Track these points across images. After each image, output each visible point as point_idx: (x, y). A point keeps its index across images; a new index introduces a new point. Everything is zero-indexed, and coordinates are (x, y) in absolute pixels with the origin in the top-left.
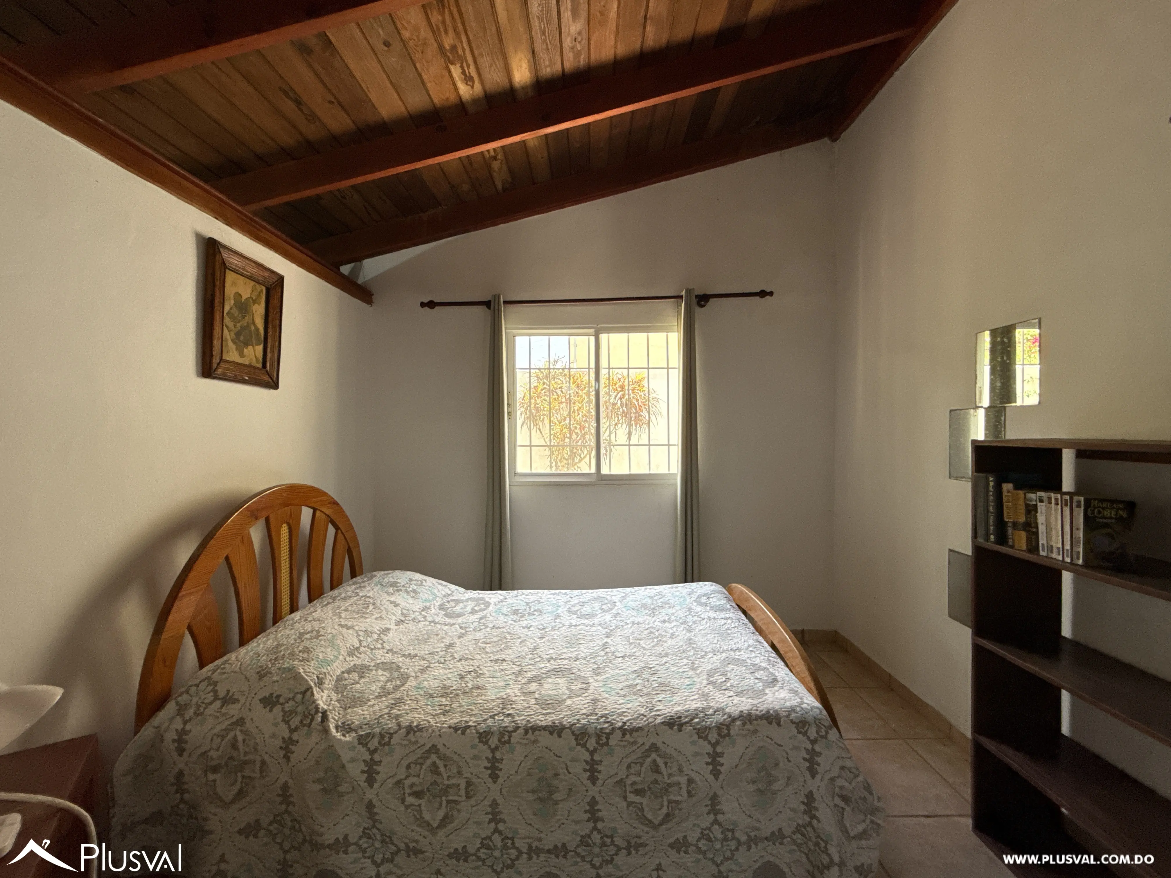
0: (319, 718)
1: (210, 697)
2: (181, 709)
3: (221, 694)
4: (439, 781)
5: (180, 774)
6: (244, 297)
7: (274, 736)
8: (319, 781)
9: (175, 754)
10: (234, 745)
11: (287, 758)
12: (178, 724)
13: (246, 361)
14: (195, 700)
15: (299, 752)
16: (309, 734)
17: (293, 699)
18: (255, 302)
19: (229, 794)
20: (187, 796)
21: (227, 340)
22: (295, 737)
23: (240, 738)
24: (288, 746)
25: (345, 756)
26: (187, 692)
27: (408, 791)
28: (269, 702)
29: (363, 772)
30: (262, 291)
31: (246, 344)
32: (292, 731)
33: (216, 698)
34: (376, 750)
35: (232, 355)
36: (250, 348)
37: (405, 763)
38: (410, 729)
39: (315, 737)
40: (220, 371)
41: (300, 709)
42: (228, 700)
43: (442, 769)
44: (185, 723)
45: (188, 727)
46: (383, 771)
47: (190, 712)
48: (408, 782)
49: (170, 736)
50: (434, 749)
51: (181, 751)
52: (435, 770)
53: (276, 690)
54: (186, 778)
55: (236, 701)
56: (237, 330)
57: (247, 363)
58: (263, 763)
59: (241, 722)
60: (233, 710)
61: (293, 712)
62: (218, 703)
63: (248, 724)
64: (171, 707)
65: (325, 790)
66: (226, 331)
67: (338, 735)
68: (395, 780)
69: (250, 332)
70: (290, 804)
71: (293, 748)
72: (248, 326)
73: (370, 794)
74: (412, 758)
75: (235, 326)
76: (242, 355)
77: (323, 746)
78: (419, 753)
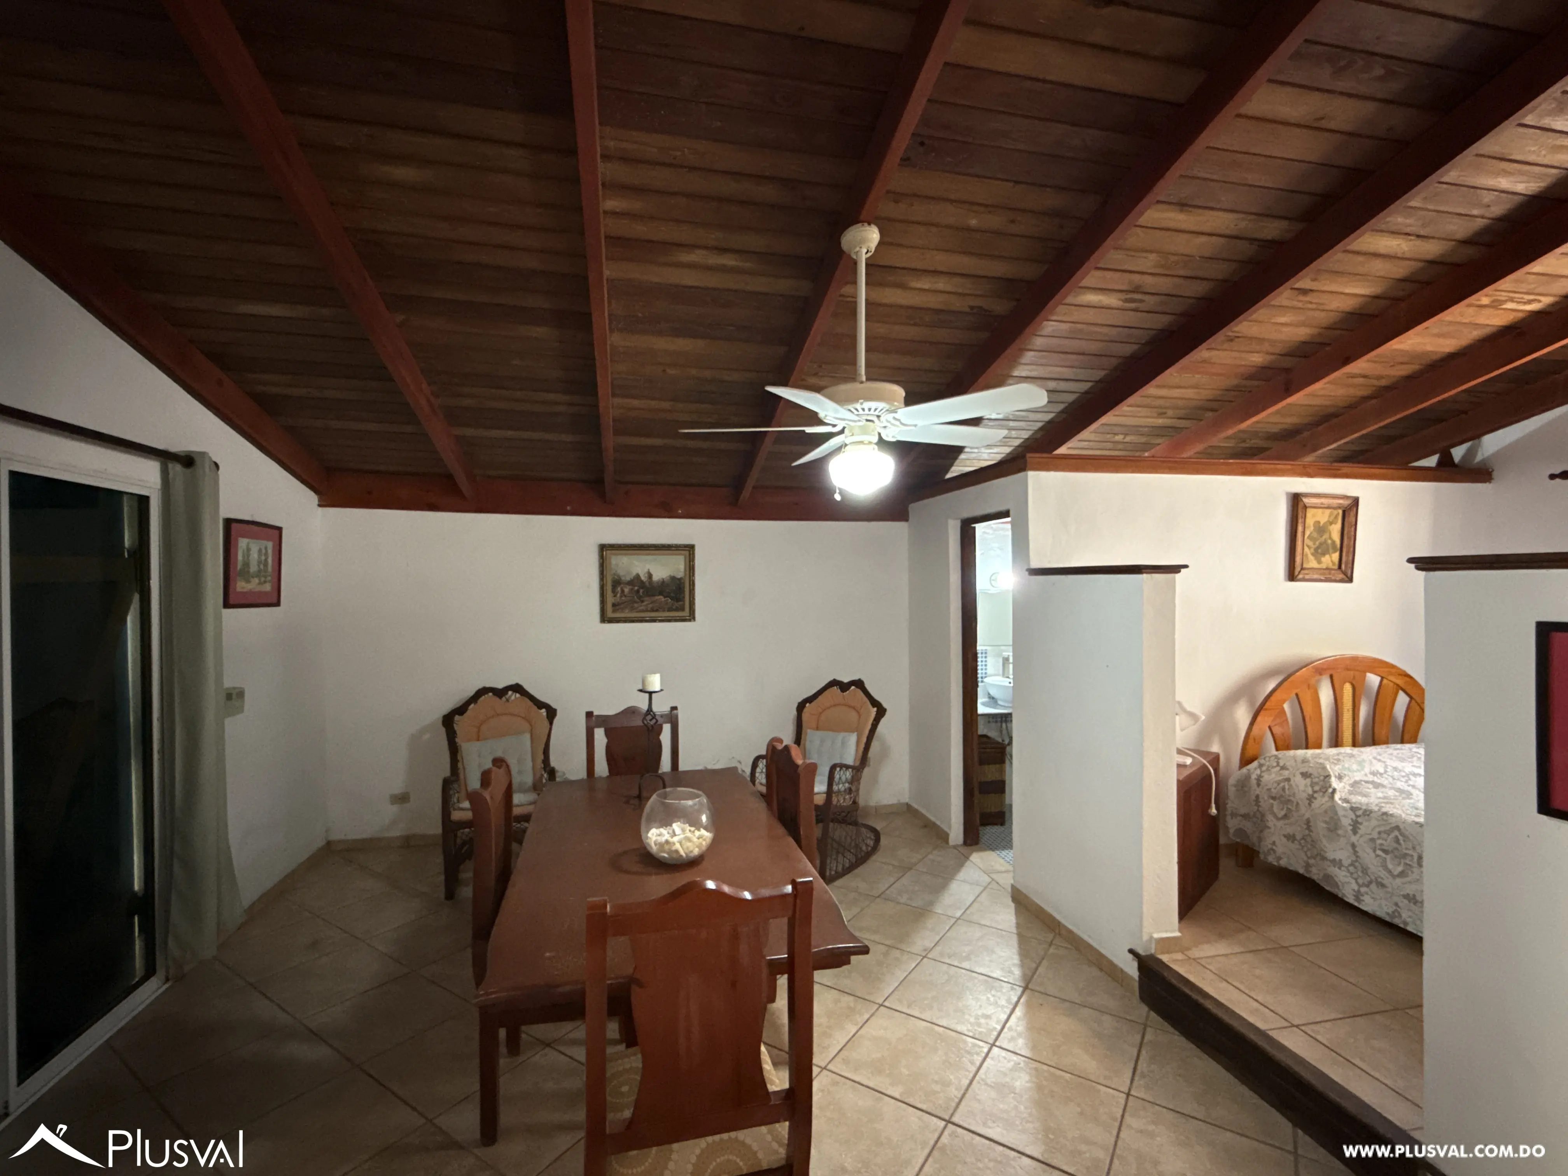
0: (1330, 790)
1: (1275, 764)
2: (1261, 766)
3: (1281, 764)
4: (1400, 849)
5: (1257, 797)
6: (1322, 523)
7: (1304, 791)
8: (1326, 822)
9: (1256, 786)
10: (1283, 789)
11: (1310, 805)
12: (1258, 772)
13: (1324, 566)
14: (1267, 763)
15: (1316, 804)
16: (1323, 796)
17: (1318, 778)
18: (1331, 523)
19: (1281, 814)
20: (1260, 809)
21: (1307, 555)
22: (1315, 795)
23: (1287, 787)
24: (1311, 799)
25: (1341, 813)
26: (1265, 759)
27: (1378, 847)
28: (1305, 775)
29: (1350, 825)
30: (1338, 514)
31: (1324, 554)
32: (1315, 792)
33: (1278, 765)
34: (1359, 816)
35: (1312, 563)
36: (1327, 557)
37: (1378, 830)
38: (1385, 814)
39: (1326, 799)
40: (1301, 576)
41: (1321, 783)
42: (1283, 768)
43: (1402, 842)
44: (1262, 772)
45: (1263, 774)
46: (1362, 830)
47: (1264, 768)
48: (1379, 842)
49: (1254, 777)
50: (1397, 828)
51: (1259, 785)
52: (1397, 841)
53: (1310, 771)
54: (1261, 800)
55: (1287, 769)
56: (1315, 546)
57: (1324, 567)
58: (1298, 804)
59: (1288, 780)
60: (1286, 773)
61: (1317, 783)
62: (1278, 768)
63: (1292, 782)
64: (1255, 764)
65: (1329, 830)
66: (1306, 549)
67: (1340, 802)
68: (1370, 837)
69: (1327, 545)
70: (1311, 831)
71: (1314, 801)
72: (1326, 541)
73: (1354, 839)
74: (1382, 829)
75: (1314, 544)
76: (1319, 562)
77: (1329, 804)
78: (1388, 828)
